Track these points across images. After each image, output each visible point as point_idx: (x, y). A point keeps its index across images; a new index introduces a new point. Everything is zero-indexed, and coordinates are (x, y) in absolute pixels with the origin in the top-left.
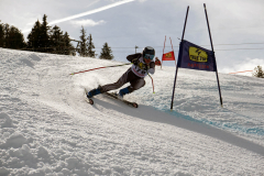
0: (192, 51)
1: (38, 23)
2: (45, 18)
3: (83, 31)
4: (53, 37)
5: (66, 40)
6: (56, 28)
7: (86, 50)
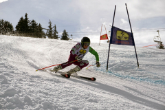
0: (119, 34)
1: (22, 19)
2: (26, 16)
3: (50, 23)
4: (32, 27)
5: (40, 28)
6: (33, 21)
7: (52, 35)
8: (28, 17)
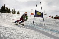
1: (3, 6)
2: (4, 5)
3: (13, 8)
4: (6, 9)
5: (9, 10)
6: (7, 7)
8: (5, 6)
